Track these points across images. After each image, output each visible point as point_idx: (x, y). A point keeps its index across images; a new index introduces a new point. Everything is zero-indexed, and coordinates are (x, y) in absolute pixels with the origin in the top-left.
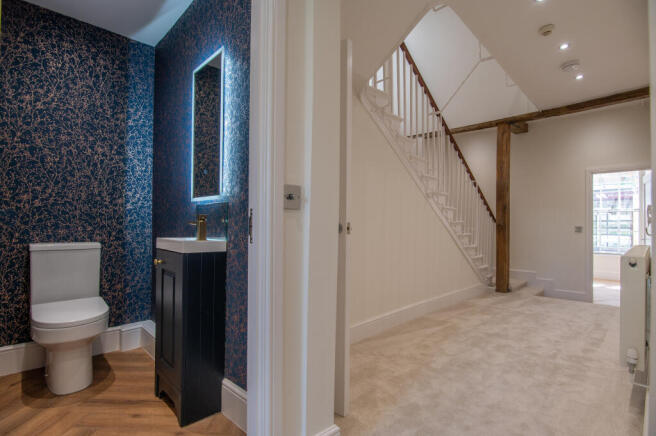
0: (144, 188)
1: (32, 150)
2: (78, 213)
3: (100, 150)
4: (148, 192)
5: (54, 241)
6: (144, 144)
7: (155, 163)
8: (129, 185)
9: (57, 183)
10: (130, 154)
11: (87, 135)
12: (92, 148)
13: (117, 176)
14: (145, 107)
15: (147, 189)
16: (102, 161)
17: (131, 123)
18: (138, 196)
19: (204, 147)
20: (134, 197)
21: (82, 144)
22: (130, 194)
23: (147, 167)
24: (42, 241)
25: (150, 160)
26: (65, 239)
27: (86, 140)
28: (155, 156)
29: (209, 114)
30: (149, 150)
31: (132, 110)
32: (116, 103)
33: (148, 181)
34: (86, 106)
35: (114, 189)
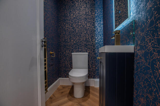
0: (100, 35)
1: (73, 28)
2: (83, 44)
3: (88, 25)
4: (102, 36)
5: (78, 52)
6: (100, 21)
7: (104, 26)
8: (96, 35)
9: (78, 36)
10: (96, 25)
11: (85, 21)
12: (86, 25)
13: (93, 32)
14: (100, 9)
15: (102, 35)
16: (89, 28)
17: (96, 15)
18: (99, 38)
19: (121, 17)
20: (98, 38)
21: (84, 24)
22: (96, 37)
23: (101, 28)
24: (76, 52)
25: (102, 26)
26: (81, 52)
27: (85, 23)
28: (104, 24)
29: (123, 4)
30: (102, 22)
31: (96, 11)
32: (92, 10)
33: (102, 33)
34: (84, 13)
35: (92, 36)
